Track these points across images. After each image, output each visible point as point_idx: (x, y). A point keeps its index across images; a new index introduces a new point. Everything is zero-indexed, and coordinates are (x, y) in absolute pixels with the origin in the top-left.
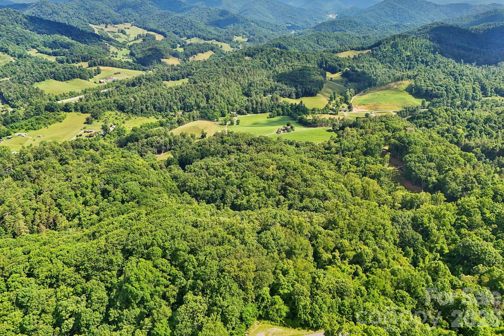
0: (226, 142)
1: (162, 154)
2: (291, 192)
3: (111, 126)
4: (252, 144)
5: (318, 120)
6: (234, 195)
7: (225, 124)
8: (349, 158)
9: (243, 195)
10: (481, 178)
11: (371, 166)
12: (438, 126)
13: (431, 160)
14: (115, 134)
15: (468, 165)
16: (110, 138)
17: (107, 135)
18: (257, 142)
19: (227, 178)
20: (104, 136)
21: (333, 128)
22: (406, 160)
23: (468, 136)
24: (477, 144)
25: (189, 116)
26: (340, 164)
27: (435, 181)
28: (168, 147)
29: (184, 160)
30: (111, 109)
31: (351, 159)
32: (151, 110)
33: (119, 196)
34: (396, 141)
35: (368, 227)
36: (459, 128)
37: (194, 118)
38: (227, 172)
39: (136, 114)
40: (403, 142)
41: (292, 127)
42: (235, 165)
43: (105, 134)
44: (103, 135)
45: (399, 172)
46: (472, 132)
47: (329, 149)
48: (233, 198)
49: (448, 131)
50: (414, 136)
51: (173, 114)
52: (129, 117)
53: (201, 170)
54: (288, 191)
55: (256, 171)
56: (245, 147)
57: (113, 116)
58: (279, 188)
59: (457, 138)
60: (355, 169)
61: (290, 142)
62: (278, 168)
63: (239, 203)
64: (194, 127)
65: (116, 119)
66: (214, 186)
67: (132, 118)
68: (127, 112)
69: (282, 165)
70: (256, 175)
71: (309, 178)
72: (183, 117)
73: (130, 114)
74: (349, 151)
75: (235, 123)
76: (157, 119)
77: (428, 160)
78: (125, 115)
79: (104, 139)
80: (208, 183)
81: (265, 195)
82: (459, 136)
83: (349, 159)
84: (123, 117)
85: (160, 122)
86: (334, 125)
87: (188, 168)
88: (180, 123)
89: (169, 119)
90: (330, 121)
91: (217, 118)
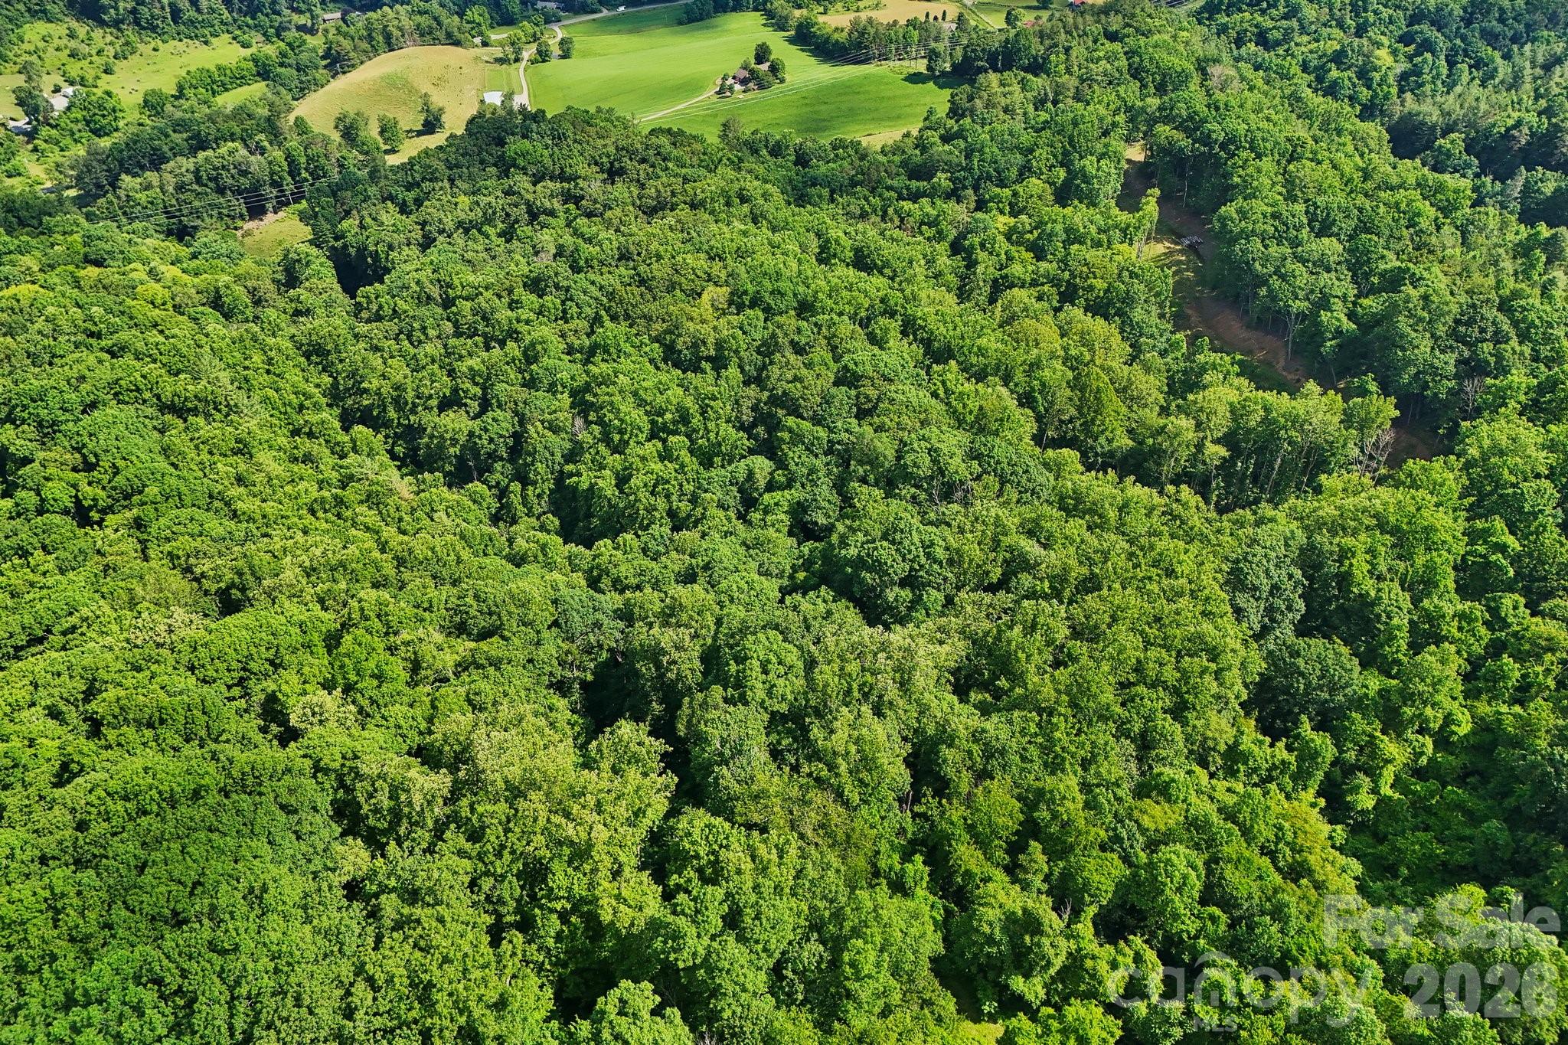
0: (515, 166)
1: (270, 217)
2: (797, 438)
3: (57, 90)
4: (621, 172)
5: (872, 31)
6: (559, 444)
7: (517, 60)
8: (1002, 212)
9: (601, 447)
10: (1532, 316)
11: (1092, 255)
12: (1305, 38)
13: (1324, 228)
14: (75, 128)
15: (1447, 230)
16: (57, 143)
17: (45, 131)
18: (643, 161)
19: (530, 356)
20: (31, 135)
21: (929, 68)
22: (1224, 225)
23: (1409, 81)
24: (1449, 114)
25: (370, 29)
26: (972, 246)
27: (1348, 326)
28: (289, 185)
29: (352, 251)
30: (44, 12)
31: (1012, 221)
32: (212, 10)
33: (58, 491)
34: (1178, 135)
35: (1151, 672)
36: (1378, 45)
37: (388, 37)
38: (527, 322)
39: (153, 28)
40: (1207, 140)
41: (774, 69)
42: (557, 287)
43: (35, 130)
44: (25, 133)
45: (1187, 263)
46: (1425, 61)
47: (922, 172)
48: (559, 458)
49: (1338, 58)
50: (1241, 106)
51: (303, 20)
52: (127, 43)
53: (423, 311)
54: (786, 435)
55: (648, 318)
56: (594, 187)
57: (56, 42)
58: (747, 416)
59: (1369, 88)
60: (1030, 268)
61: (772, 142)
62: (738, 302)
63: (586, 486)
64: (393, 83)
65: (72, 55)
66: (478, 391)
67: (141, 47)
68: (117, 24)
69: (750, 288)
70: (646, 339)
71: (868, 367)
72: (345, 35)
73: (129, 31)
74: (1002, 184)
75: (556, 51)
76: (245, 45)
77: (1312, 229)
78: (109, 38)
79: (35, 150)
80: (451, 373)
81: (691, 452)
82: (1377, 76)
83: (1003, 221)
84: (101, 44)
85: (255, 60)
86: (933, 56)
87: (369, 302)
88: (336, 62)
89: (289, 44)
90: (915, 34)
91: (481, 34)
